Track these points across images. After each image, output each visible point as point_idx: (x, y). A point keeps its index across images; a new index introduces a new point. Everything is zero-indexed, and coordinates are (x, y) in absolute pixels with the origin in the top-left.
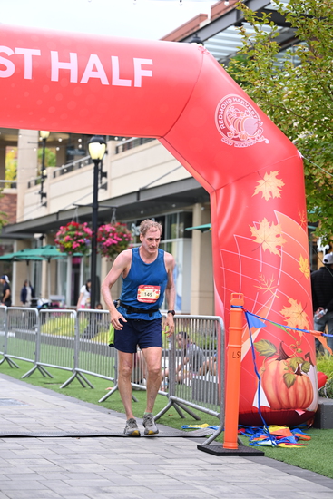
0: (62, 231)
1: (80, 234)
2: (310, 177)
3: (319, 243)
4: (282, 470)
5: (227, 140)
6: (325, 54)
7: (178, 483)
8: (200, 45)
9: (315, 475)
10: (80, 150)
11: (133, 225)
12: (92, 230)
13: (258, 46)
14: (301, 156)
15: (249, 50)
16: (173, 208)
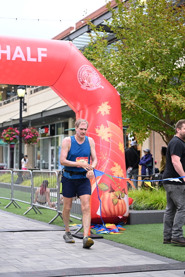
0: (5, 132)
1: (14, 133)
2: (124, 104)
3: (129, 136)
4: (112, 245)
5: (83, 87)
6: (130, 46)
7: (62, 253)
8: (71, 41)
9: (127, 247)
10: (13, 92)
11: (40, 129)
12: (20, 131)
13: (98, 41)
14: (119, 94)
15: (93, 44)
16: (58, 120)
